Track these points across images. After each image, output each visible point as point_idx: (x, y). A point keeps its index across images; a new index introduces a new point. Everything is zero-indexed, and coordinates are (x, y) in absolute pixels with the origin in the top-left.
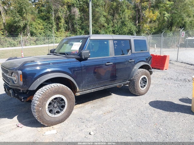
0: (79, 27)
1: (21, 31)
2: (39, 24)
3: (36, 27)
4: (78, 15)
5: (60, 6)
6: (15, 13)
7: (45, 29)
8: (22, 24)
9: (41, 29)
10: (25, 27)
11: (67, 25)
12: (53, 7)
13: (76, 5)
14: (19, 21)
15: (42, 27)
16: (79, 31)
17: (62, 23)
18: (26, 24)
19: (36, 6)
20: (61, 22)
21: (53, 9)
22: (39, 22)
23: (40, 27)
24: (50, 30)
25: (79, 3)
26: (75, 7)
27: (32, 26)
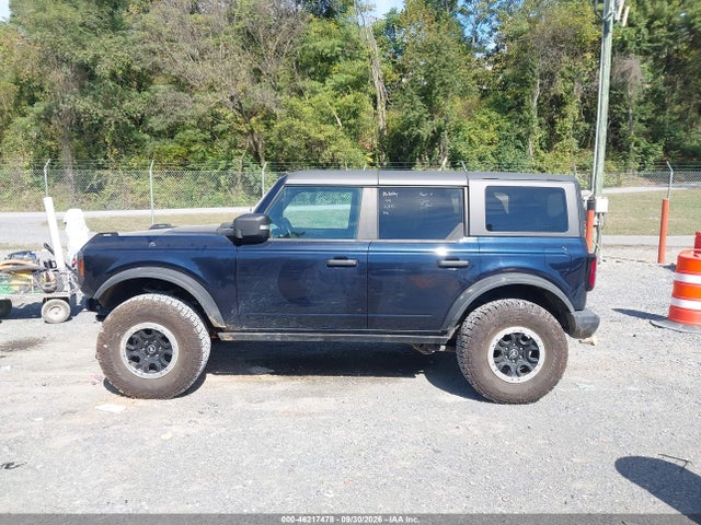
0: (644, 129)
1: (422, 152)
2: (484, 126)
3: (472, 136)
4: (639, 83)
5: (565, 58)
6: (410, 97)
7: (503, 142)
8: (426, 131)
9: (490, 144)
10: (435, 138)
11: (587, 126)
12: (540, 65)
13: (634, 46)
14: (418, 123)
15: (494, 135)
16: (637, 145)
17: (570, 116)
18: (440, 130)
19: (497, 65)
20: (564, 116)
21: (536, 71)
22: (484, 119)
23: (486, 136)
24: (518, 147)
25: (647, 37)
26: (628, 52)
27: (461, 133)
